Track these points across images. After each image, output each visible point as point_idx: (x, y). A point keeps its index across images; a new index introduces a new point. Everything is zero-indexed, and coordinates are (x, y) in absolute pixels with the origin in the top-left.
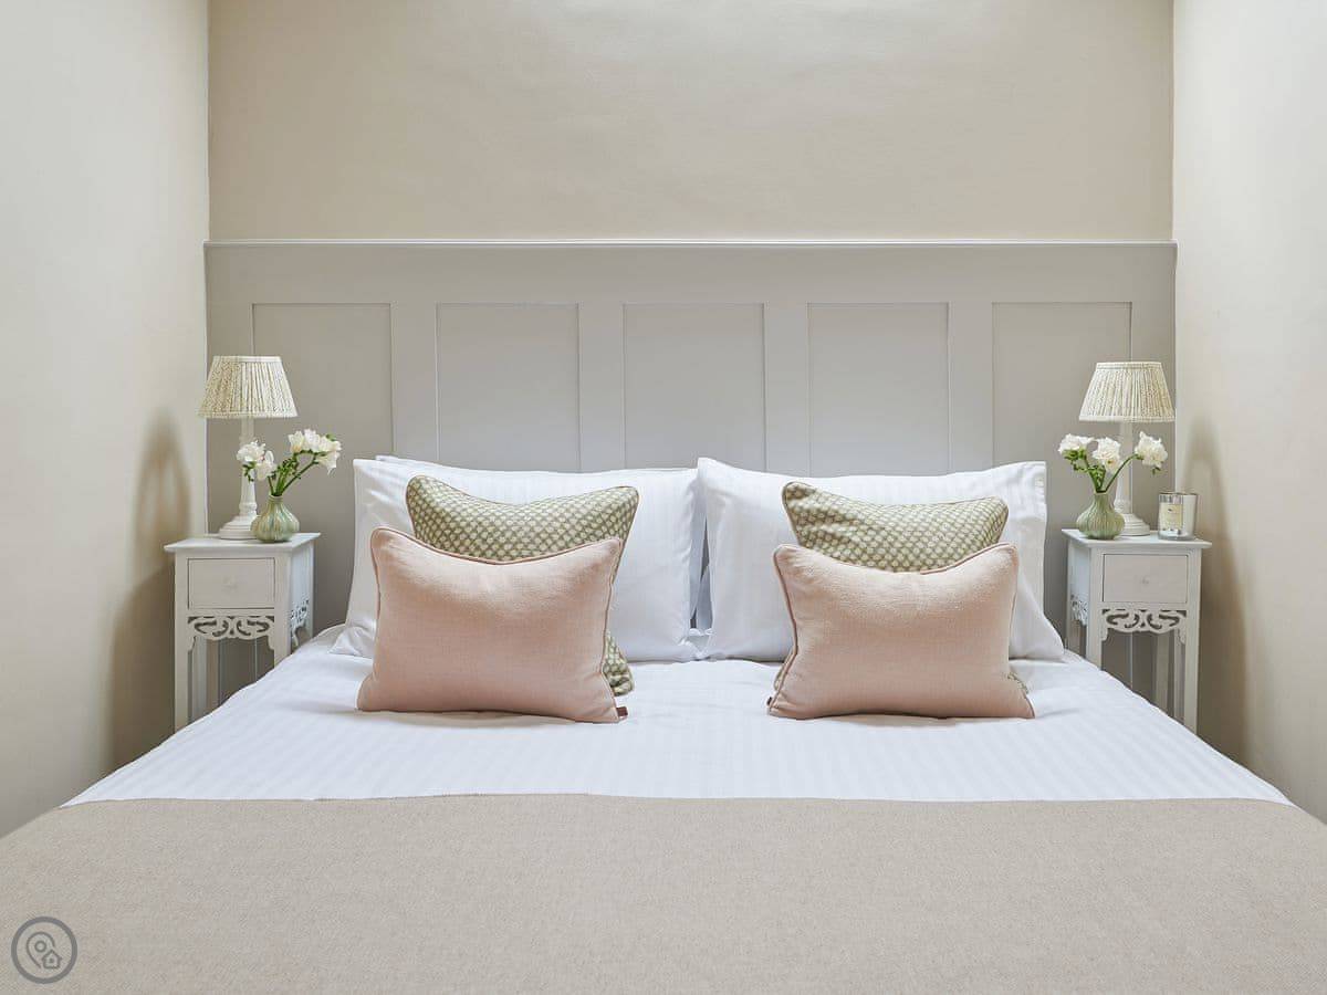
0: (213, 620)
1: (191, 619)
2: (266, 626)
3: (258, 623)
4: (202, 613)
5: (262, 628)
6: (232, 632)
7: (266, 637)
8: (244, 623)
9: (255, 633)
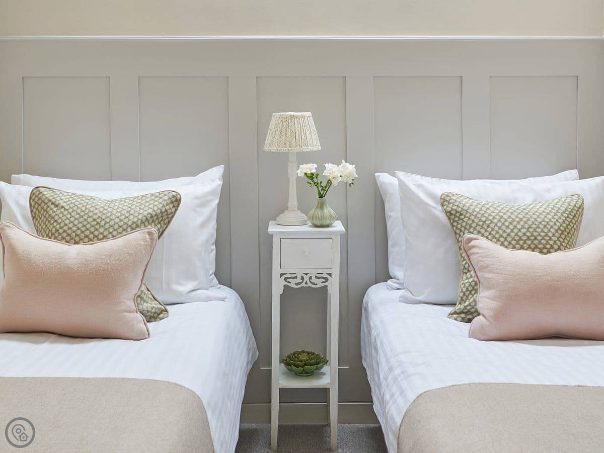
0: (295, 275)
1: (282, 275)
2: (326, 280)
3: (322, 278)
4: (289, 270)
5: (324, 281)
6: (306, 283)
7: (326, 286)
8: (313, 278)
9: (320, 284)
